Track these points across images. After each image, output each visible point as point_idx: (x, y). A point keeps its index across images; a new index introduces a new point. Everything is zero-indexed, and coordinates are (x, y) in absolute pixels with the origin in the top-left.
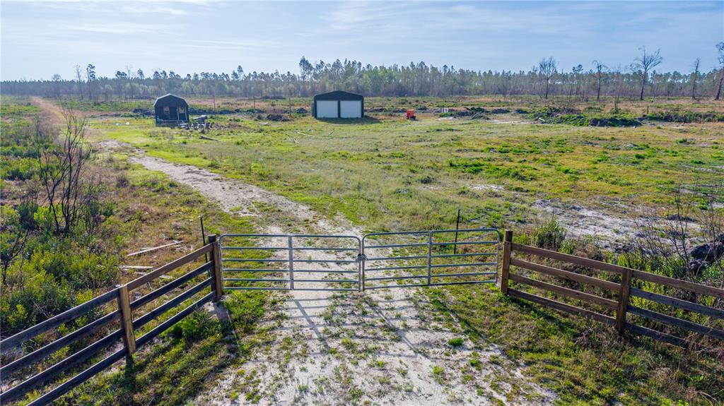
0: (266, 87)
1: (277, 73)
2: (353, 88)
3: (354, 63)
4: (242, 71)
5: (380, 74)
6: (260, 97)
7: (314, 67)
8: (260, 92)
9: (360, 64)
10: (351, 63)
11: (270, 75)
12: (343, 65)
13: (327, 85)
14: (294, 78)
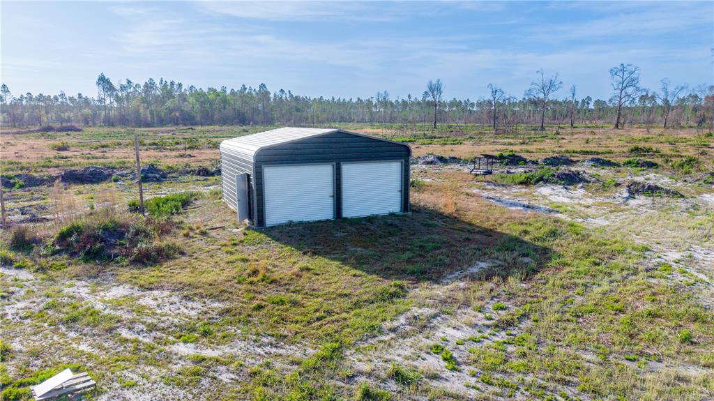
0: (47, 113)
1: (62, 95)
2: (177, 114)
3: (172, 84)
4: (8, 91)
5: (212, 96)
6: (37, 128)
7: (118, 87)
8: (39, 120)
9: (180, 85)
10: (169, 83)
11: (52, 97)
12: (158, 86)
13: (142, 111)
14: (87, 101)
